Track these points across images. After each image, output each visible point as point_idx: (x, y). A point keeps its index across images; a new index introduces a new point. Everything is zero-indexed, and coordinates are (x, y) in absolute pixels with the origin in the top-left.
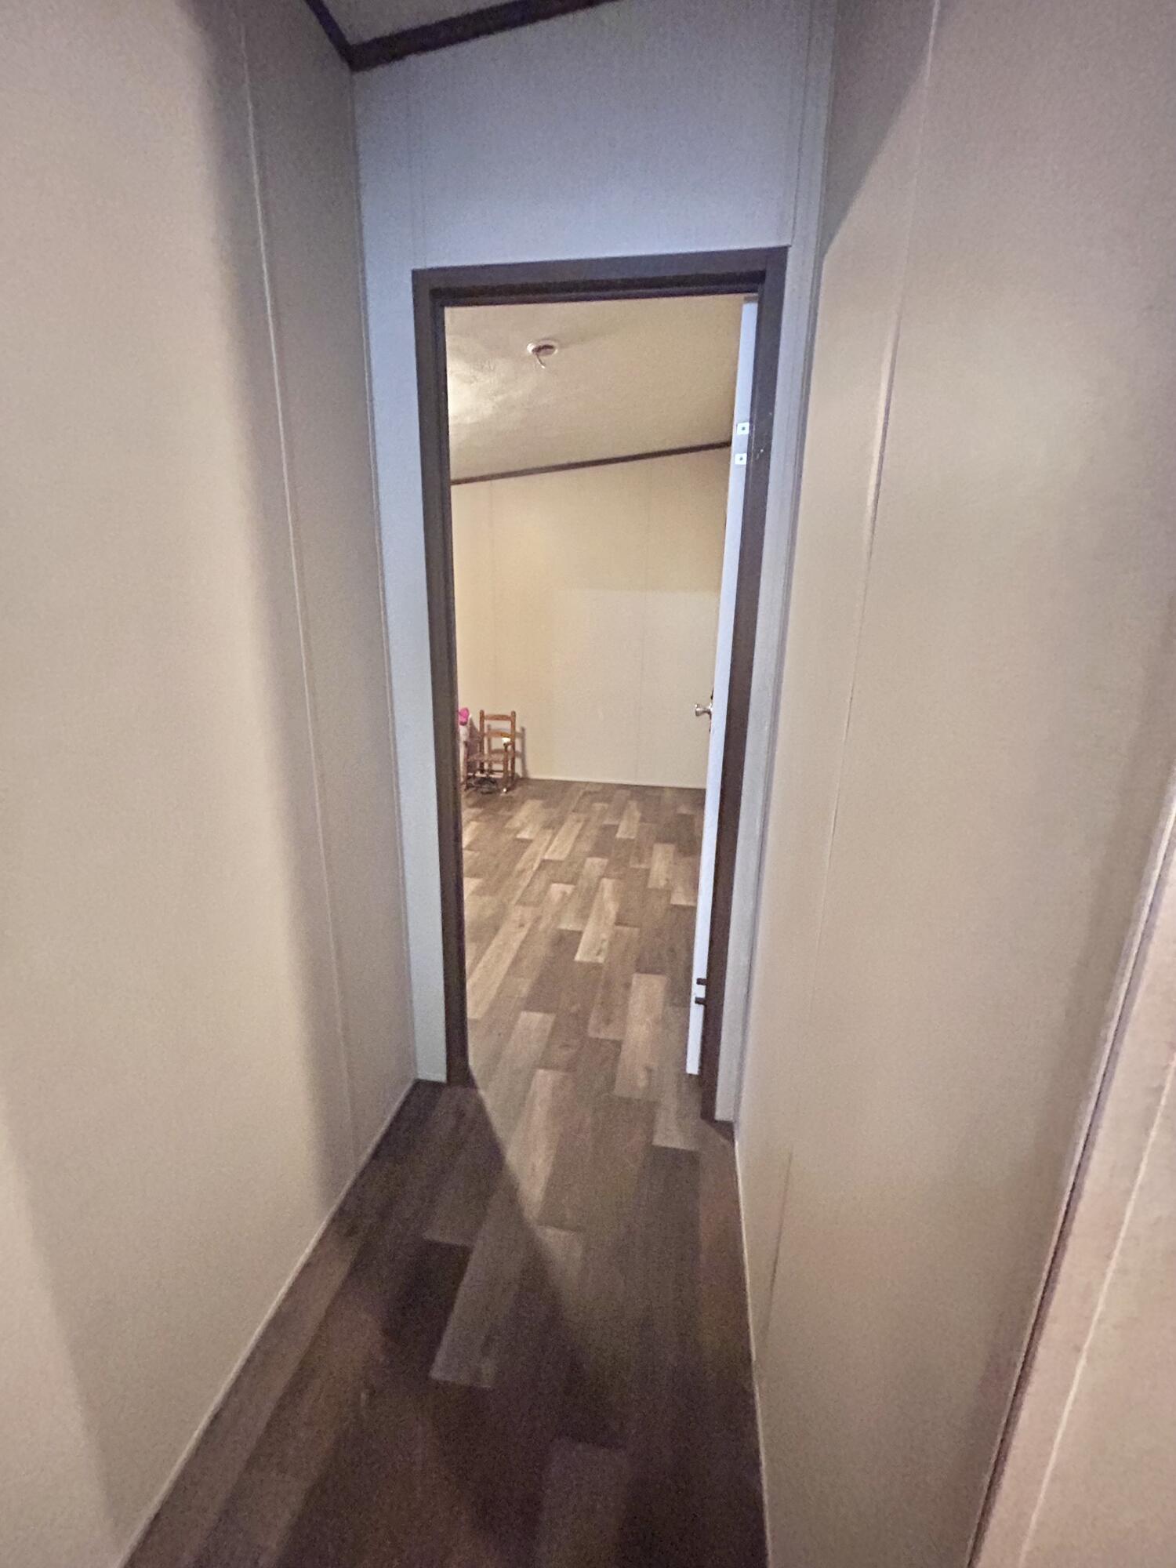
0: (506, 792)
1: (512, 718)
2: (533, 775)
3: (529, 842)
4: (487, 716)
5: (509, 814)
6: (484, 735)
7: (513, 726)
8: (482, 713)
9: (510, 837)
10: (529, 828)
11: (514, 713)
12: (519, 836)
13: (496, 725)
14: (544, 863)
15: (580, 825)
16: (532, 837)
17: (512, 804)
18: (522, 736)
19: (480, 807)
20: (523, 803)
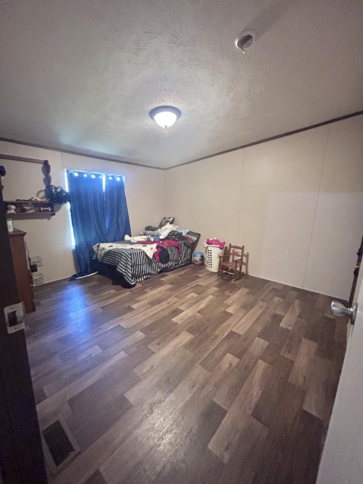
0: (234, 281)
1: (243, 248)
2: (250, 274)
3: (231, 315)
4: (232, 246)
5: (229, 294)
6: (230, 254)
7: (243, 251)
8: (230, 244)
9: (222, 309)
10: (234, 307)
11: (243, 247)
12: (227, 310)
13: (237, 250)
14: (232, 333)
15: (261, 311)
16: (233, 313)
17: (234, 289)
18: (247, 256)
19: (218, 288)
20: (239, 289)
